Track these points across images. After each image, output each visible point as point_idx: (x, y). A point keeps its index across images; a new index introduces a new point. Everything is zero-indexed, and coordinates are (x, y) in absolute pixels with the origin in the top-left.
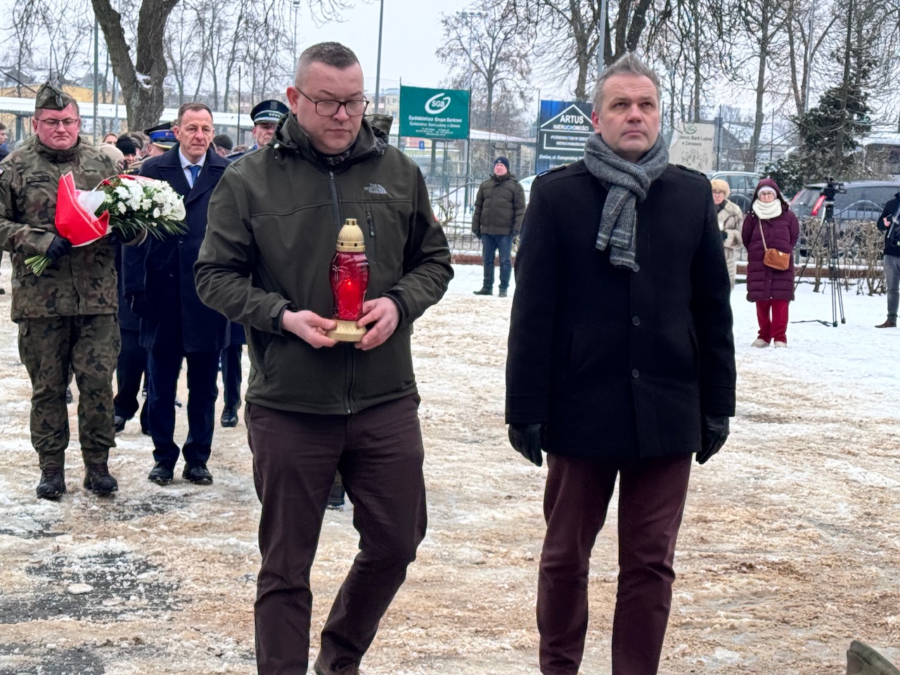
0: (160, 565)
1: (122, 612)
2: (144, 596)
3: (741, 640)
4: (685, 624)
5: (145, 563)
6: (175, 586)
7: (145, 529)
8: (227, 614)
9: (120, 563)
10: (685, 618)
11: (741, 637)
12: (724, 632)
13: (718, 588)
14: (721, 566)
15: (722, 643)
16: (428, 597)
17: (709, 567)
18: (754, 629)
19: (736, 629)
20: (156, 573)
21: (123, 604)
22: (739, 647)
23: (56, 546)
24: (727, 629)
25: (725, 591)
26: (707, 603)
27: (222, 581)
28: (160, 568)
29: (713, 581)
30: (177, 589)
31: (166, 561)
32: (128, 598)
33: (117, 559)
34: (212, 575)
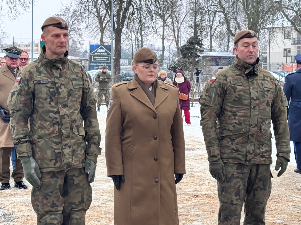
3: (201, 218)
4: (182, 215)
10: (182, 213)
11: (200, 217)
12: (194, 216)
15: (195, 220)
16: (97, 212)
18: (204, 215)
19: (198, 215)
22: (201, 220)
24: (195, 215)
31: (6, 206)
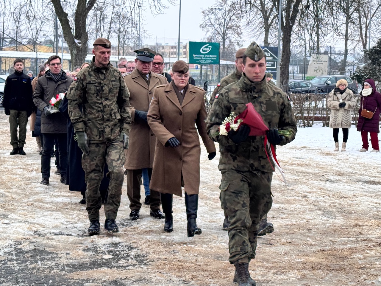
0: (137, 247)
1: (127, 266)
2: (134, 259)
4: (362, 268)
5: (130, 246)
6: (145, 256)
7: (126, 232)
8: (171, 266)
9: (120, 247)
10: (362, 265)
13: (373, 253)
14: (372, 244)
15: (380, 275)
17: (366, 244)
20: (136, 250)
21: (127, 263)
23: (92, 240)
25: (376, 254)
26: (370, 259)
27: (164, 253)
28: (137, 248)
29: (369, 250)
30: (146, 257)
32: (128, 260)
33: (118, 245)
34: (159, 251)
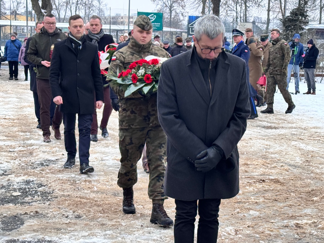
0: (46, 185)
1: (31, 202)
2: (40, 196)
3: (260, 207)
4: (239, 202)
5: (41, 184)
6: (51, 192)
7: (41, 172)
8: (70, 202)
9: (32, 185)
10: (239, 200)
11: (260, 206)
12: (253, 204)
13: (251, 189)
14: (253, 181)
15: (252, 209)
18: (264, 203)
19: (258, 203)
20: (45, 188)
21: (32, 199)
22: (259, 210)
23: (8, 179)
24: (254, 203)
26: (247, 194)
27: (69, 190)
28: (46, 186)
29: (250, 186)
31: (48, 183)
32: (34, 197)
33: (31, 183)
34: (65, 188)
